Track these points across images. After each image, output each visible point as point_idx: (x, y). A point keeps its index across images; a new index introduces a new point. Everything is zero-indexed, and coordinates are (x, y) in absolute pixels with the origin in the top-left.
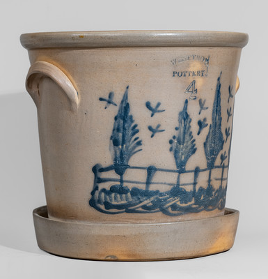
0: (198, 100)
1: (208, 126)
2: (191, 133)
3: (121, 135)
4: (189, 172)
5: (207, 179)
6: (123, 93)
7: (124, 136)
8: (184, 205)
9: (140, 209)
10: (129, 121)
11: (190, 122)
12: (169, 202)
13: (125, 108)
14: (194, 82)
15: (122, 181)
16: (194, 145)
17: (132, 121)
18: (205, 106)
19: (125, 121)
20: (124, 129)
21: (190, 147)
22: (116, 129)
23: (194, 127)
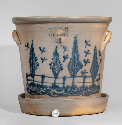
0: (63, 46)
1: (70, 58)
2: (60, 61)
3: (32, 61)
4: (60, 78)
5: (72, 81)
6: (31, 43)
7: (33, 62)
8: (59, 93)
9: (40, 93)
10: (34, 55)
11: (59, 56)
12: (52, 91)
13: (32, 49)
14: (60, 39)
15: (33, 81)
16: (62, 66)
17: (35, 55)
18: (67, 49)
19: (33, 55)
20: (33, 59)
21: (60, 67)
22: (30, 59)
23: (61, 59)
